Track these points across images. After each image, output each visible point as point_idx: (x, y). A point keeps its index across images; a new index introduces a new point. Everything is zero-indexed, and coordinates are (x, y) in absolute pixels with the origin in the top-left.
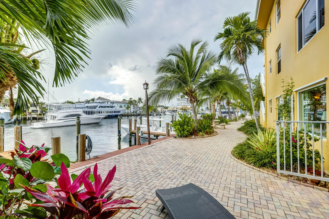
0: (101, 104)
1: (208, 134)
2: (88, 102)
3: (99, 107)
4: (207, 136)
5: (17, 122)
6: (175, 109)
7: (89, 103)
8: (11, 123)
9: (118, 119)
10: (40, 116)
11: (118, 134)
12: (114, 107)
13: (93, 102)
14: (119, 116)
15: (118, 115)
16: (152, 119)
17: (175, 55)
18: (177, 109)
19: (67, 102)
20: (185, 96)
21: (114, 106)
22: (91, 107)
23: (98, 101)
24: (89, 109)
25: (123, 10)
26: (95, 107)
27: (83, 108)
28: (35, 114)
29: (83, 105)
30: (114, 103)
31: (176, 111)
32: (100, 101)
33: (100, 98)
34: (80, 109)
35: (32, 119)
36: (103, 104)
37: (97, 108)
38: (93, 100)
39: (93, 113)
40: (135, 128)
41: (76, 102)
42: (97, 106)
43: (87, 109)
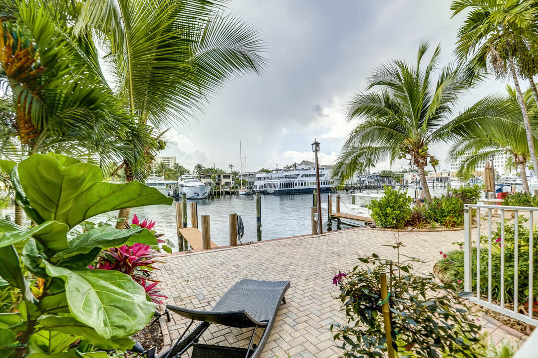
0: (305, 171)
1: (447, 226)
2: (288, 169)
3: (302, 176)
4: (446, 229)
5: (211, 197)
6: (445, 175)
7: (288, 171)
8: (206, 198)
10: (232, 190)
12: (324, 175)
13: (296, 169)
16: (368, 196)
17: (383, 84)
18: (449, 175)
19: (262, 171)
20: (407, 154)
21: (323, 173)
22: (291, 177)
23: (300, 167)
24: (288, 180)
25: (251, 56)
26: (296, 176)
27: (280, 178)
28: (228, 188)
29: (280, 174)
30: (323, 169)
31: (447, 179)
32: (304, 167)
33: (304, 161)
34: (276, 180)
35: (224, 193)
36: (307, 171)
37: (299, 178)
38: (295, 165)
39: (293, 185)
40: (338, 210)
41: (272, 171)
42: (299, 175)
43: (285, 180)
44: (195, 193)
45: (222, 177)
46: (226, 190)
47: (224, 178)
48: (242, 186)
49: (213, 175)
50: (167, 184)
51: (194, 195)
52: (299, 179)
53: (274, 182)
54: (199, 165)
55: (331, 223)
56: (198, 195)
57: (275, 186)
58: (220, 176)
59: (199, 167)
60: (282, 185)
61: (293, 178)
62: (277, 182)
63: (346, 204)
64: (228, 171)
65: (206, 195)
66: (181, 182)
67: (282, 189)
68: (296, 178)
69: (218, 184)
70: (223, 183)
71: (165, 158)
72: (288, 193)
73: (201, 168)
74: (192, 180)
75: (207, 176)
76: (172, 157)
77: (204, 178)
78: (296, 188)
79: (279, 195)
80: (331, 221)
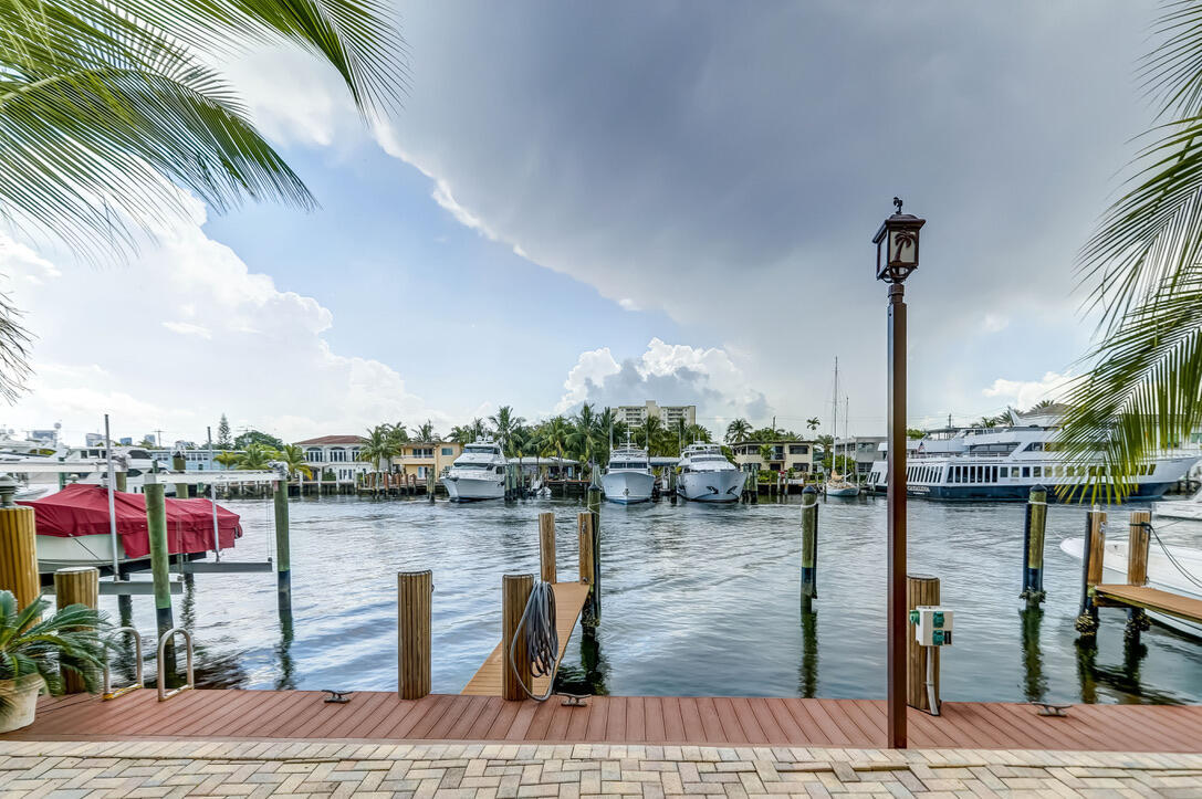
0: (1041, 433)
2: (985, 426)
3: (1029, 449)
8: (736, 500)
9: (1030, 507)
10: (810, 483)
11: (1025, 589)
13: (1010, 427)
14: (1033, 495)
15: (1029, 487)
22: (989, 450)
23: (1026, 423)
24: (977, 458)
26: (1009, 447)
27: (951, 453)
28: (800, 477)
29: (954, 442)
32: (1041, 420)
33: (1045, 405)
34: (939, 458)
36: (1048, 432)
37: (1018, 454)
38: (1007, 418)
39: (993, 473)
40: (1138, 573)
41: (929, 433)
42: (1017, 444)
43: (967, 460)
44: (709, 488)
45: (786, 450)
46: (795, 482)
47: (791, 452)
48: (834, 475)
49: (764, 446)
50: (655, 466)
51: (707, 491)
52: (1018, 457)
53: (931, 465)
54: (739, 423)
55: (1096, 620)
56: (717, 492)
57: (936, 475)
58: (782, 448)
59: (738, 427)
60: (955, 472)
61: (993, 453)
62: (942, 464)
63: (1170, 549)
64: (808, 435)
65: (738, 492)
66: (684, 461)
67: (954, 484)
68: (1006, 453)
69: (775, 467)
70: (788, 465)
71: (673, 409)
72: (973, 495)
73: (743, 431)
74: (708, 456)
75: (750, 448)
76: (689, 407)
77: (744, 452)
78: (1001, 482)
79: (942, 502)
80: (1094, 612)
